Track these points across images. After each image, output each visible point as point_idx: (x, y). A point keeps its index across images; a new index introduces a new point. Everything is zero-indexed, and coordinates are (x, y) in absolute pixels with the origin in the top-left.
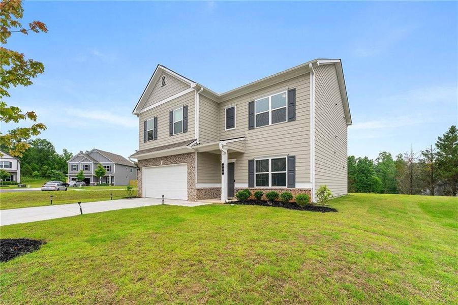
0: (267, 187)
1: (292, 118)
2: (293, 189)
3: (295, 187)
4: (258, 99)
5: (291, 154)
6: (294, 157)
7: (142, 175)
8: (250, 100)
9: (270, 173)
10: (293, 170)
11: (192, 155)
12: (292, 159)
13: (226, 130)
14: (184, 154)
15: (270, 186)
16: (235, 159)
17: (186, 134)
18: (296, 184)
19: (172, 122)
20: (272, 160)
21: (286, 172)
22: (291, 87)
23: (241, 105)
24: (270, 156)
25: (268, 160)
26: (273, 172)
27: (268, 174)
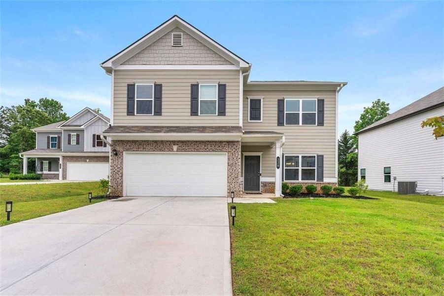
0: (297, 181)
1: (321, 123)
2: (322, 182)
3: (323, 181)
4: (288, 99)
5: (320, 154)
6: (322, 156)
7: (122, 163)
8: (281, 97)
9: (300, 168)
10: (321, 167)
11: (236, 143)
12: (321, 158)
13: (249, 121)
14: (221, 142)
15: (300, 180)
16: (262, 153)
17: (222, 117)
18: (324, 179)
19: (197, 98)
20: (302, 156)
21: (316, 168)
22: (321, 97)
23: (269, 100)
24: (300, 154)
25: (298, 156)
26: (303, 168)
27: (298, 169)
